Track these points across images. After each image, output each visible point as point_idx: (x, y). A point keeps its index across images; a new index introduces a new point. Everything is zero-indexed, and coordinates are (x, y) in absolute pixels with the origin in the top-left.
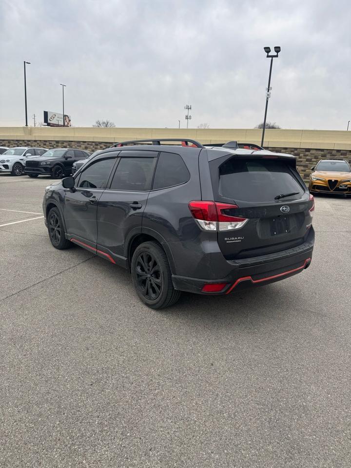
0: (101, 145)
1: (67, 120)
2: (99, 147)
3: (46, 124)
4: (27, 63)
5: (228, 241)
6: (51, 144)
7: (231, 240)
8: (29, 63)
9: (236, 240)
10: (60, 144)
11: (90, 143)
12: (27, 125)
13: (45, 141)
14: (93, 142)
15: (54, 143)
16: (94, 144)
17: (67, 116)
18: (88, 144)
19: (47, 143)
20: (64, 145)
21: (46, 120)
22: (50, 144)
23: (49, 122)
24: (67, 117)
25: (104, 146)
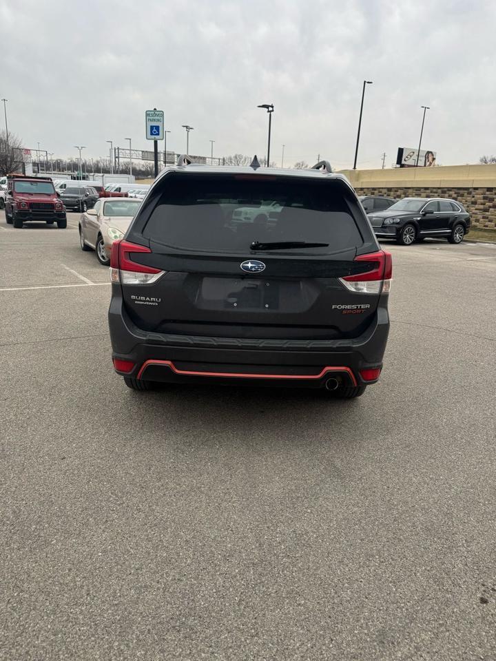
0: (451, 193)
1: (430, 158)
2: (447, 195)
3: (398, 166)
4: (368, 83)
5: (136, 300)
6: (381, 192)
7: (140, 301)
8: (371, 83)
9: (148, 301)
10: (392, 193)
11: (435, 190)
12: (355, 168)
13: (374, 189)
14: (439, 188)
15: (385, 191)
16: (440, 191)
17: (431, 152)
18: (431, 192)
19: (376, 192)
20: (398, 193)
21: (399, 161)
22: (379, 192)
23: (403, 162)
24: (430, 154)
25: (455, 193)
